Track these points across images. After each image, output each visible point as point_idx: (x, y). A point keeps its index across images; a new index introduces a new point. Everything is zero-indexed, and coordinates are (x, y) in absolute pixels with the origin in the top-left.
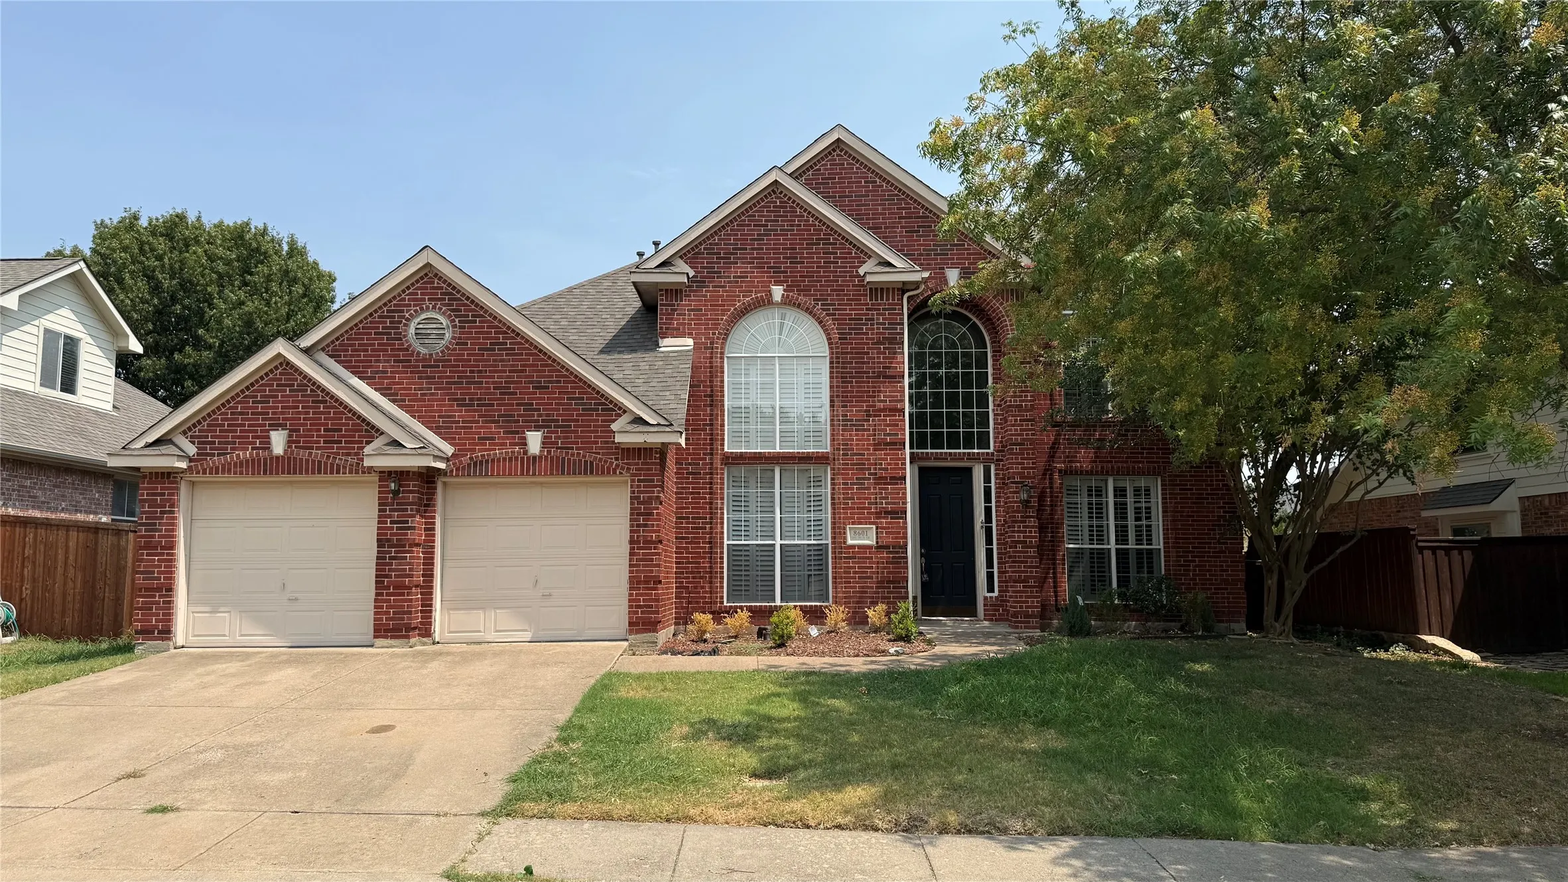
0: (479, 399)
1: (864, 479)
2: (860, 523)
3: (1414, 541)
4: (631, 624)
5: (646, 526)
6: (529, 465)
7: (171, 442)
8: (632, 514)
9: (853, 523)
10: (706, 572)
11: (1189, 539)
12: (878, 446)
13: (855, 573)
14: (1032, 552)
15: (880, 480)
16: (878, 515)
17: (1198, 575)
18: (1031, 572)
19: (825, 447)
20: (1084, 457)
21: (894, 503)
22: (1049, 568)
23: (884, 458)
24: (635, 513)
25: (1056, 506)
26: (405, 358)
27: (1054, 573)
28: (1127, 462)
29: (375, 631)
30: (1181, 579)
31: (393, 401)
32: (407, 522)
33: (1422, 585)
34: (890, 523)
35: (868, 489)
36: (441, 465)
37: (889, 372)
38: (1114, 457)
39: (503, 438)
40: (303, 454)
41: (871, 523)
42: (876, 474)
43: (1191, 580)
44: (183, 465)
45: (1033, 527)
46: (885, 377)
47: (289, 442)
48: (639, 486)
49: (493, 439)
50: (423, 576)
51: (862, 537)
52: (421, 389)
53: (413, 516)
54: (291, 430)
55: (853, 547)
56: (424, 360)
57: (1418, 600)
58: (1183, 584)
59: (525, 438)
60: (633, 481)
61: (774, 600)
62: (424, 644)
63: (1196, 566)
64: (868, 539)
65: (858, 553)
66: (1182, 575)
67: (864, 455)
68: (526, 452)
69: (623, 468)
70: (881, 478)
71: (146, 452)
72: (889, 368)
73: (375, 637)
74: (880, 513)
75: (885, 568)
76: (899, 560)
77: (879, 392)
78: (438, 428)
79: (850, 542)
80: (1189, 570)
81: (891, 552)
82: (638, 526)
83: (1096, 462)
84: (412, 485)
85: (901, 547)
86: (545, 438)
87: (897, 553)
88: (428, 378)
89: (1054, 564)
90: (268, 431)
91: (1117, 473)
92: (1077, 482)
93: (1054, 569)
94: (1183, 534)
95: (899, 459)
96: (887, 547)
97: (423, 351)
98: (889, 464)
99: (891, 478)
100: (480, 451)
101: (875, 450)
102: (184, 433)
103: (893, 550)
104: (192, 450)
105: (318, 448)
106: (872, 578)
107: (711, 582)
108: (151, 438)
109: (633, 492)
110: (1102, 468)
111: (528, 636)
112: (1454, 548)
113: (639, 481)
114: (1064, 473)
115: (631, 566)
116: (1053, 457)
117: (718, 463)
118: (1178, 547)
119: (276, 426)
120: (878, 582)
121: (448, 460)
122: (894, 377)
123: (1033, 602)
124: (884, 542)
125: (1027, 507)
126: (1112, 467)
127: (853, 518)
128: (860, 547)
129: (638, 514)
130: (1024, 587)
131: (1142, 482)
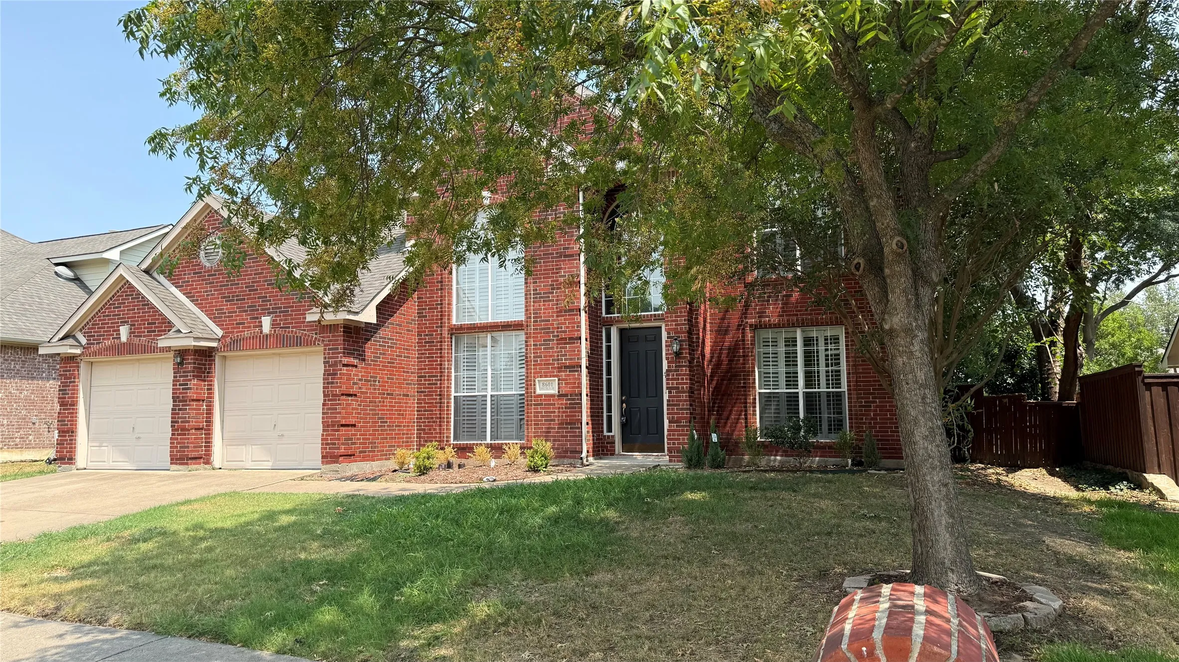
0: (237, 296)
1: (549, 340)
2: (546, 376)
3: (1140, 378)
4: (323, 457)
5: (332, 383)
6: (263, 342)
7: (74, 337)
8: (324, 375)
9: (541, 377)
10: (437, 418)
11: (870, 381)
12: (560, 313)
13: (542, 416)
14: (685, 396)
15: (562, 341)
16: (560, 369)
17: (878, 415)
18: (683, 414)
19: (521, 317)
20: (772, 313)
21: (571, 359)
22: (741, 411)
23: (564, 323)
24: (327, 374)
25: (747, 356)
26: (199, 271)
27: (746, 415)
28: (810, 314)
29: (172, 459)
30: (862, 419)
31: (192, 301)
32: (187, 384)
33: (1150, 422)
34: (568, 375)
35: (552, 348)
36: (214, 344)
37: (568, 252)
38: (799, 311)
39: (249, 323)
40: (136, 341)
41: (554, 376)
42: (558, 336)
43: (872, 419)
44: (78, 351)
45: (684, 375)
46: (565, 256)
47: (130, 333)
48: (329, 354)
49: (243, 323)
50: (206, 422)
51: (547, 387)
52: (206, 292)
53: (190, 380)
54: (131, 325)
55: (541, 396)
56: (208, 271)
57: (1145, 438)
58: (865, 423)
59: (261, 322)
60: (325, 350)
61: (485, 439)
62: (205, 469)
63: (877, 406)
64: (553, 389)
65: (545, 400)
66: (863, 415)
67: (549, 321)
68: (261, 332)
69: (319, 340)
70: (562, 339)
71: (60, 343)
72: (568, 248)
73: (171, 464)
74: (561, 367)
75: (564, 412)
76: (576, 406)
77: (561, 268)
78: (215, 318)
79: (538, 392)
80: (870, 411)
81: (569, 399)
82: (328, 383)
83: (783, 316)
84: (190, 359)
85: (576, 395)
86: (274, 321)
87: (574, 399)
88: (210, 283)
89: (746, 407)
90: (118, 327)
91: (802, 324)
92: (769, 334)
93: (746, 411)
94: (864, 377)
95: (574, 323)
96: (566, 395)
97: (208, 265)
98: (568, 327)
99: (570, 339)
100: (237, 332)
101: (557, 316)
102: (81, 330)
103: (571, 398)
104: (84, 341)
105: (144, 336)
106: (554, 420)
107: (440, 426)
108: (61, 335)
109: (325, 358)
110: (788, 320)
111: (269, 465)
112: (1157, 384)
113: (329, 349)
114: (755, 328)
115: (323, 413)
116: (746, 313)
117: (446, 334)
118: (860, 390)
119: (123, 323)
120: (559, 424)
121: (219, 340)
122: (572, 256)
123: (684, 439)
124: (563, 392)
125: (680, 358)
126: (797, 320)
127: (540, 372)
128: (546, 396)
129: (329, 375)
130: (677, 426)
131: (830, 332)
